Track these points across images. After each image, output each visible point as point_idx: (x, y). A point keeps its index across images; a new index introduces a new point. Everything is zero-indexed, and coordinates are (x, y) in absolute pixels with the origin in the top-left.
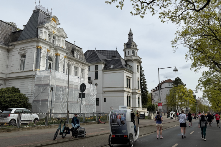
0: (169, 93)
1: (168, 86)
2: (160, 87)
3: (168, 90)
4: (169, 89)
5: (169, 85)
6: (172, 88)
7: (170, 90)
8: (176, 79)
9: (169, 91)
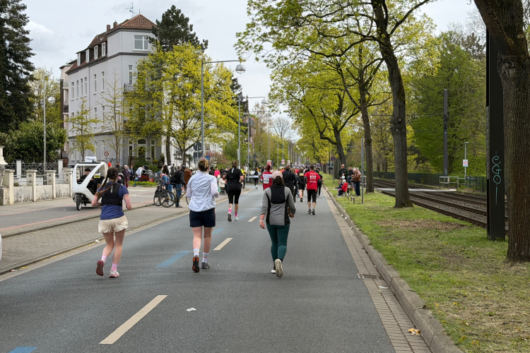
0: (135, 80)
1: (132, 49)
2: (100, 53)
3: (130, 66)
4: (135, 61)
5: (138, 44)
6: (147, 59)
7: (141, 68)
8: (165, 17)
9: (135, 70)
